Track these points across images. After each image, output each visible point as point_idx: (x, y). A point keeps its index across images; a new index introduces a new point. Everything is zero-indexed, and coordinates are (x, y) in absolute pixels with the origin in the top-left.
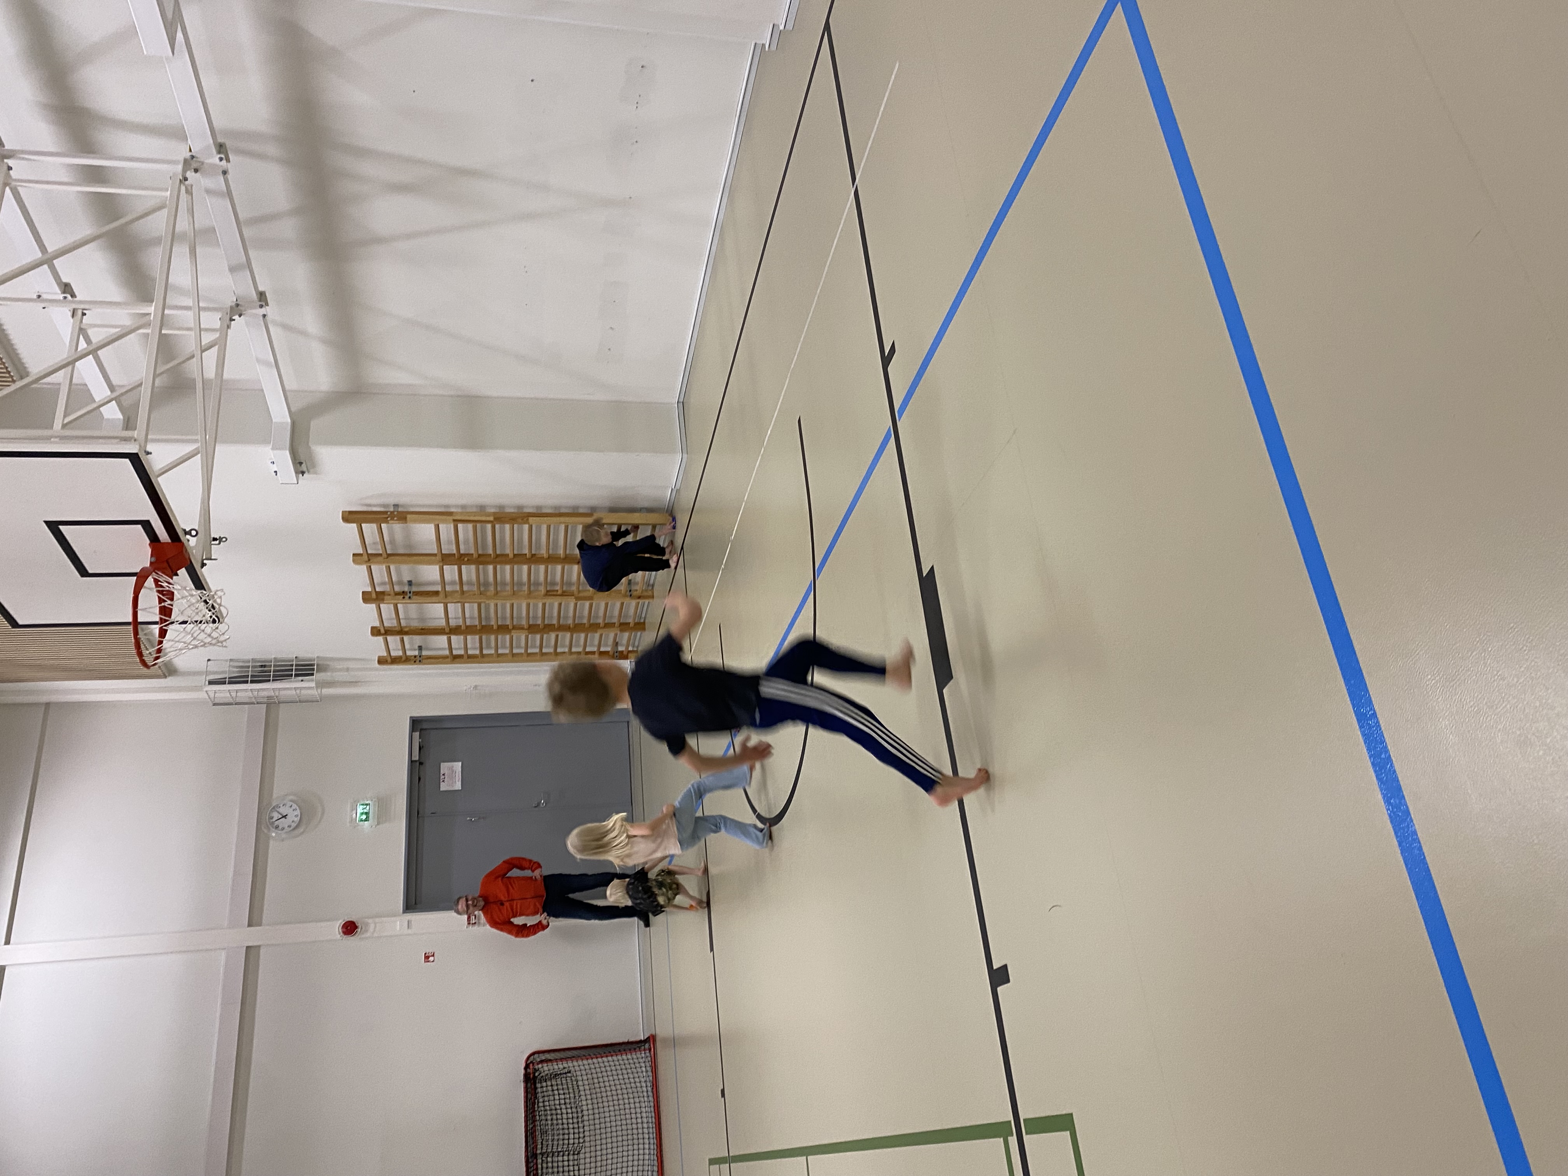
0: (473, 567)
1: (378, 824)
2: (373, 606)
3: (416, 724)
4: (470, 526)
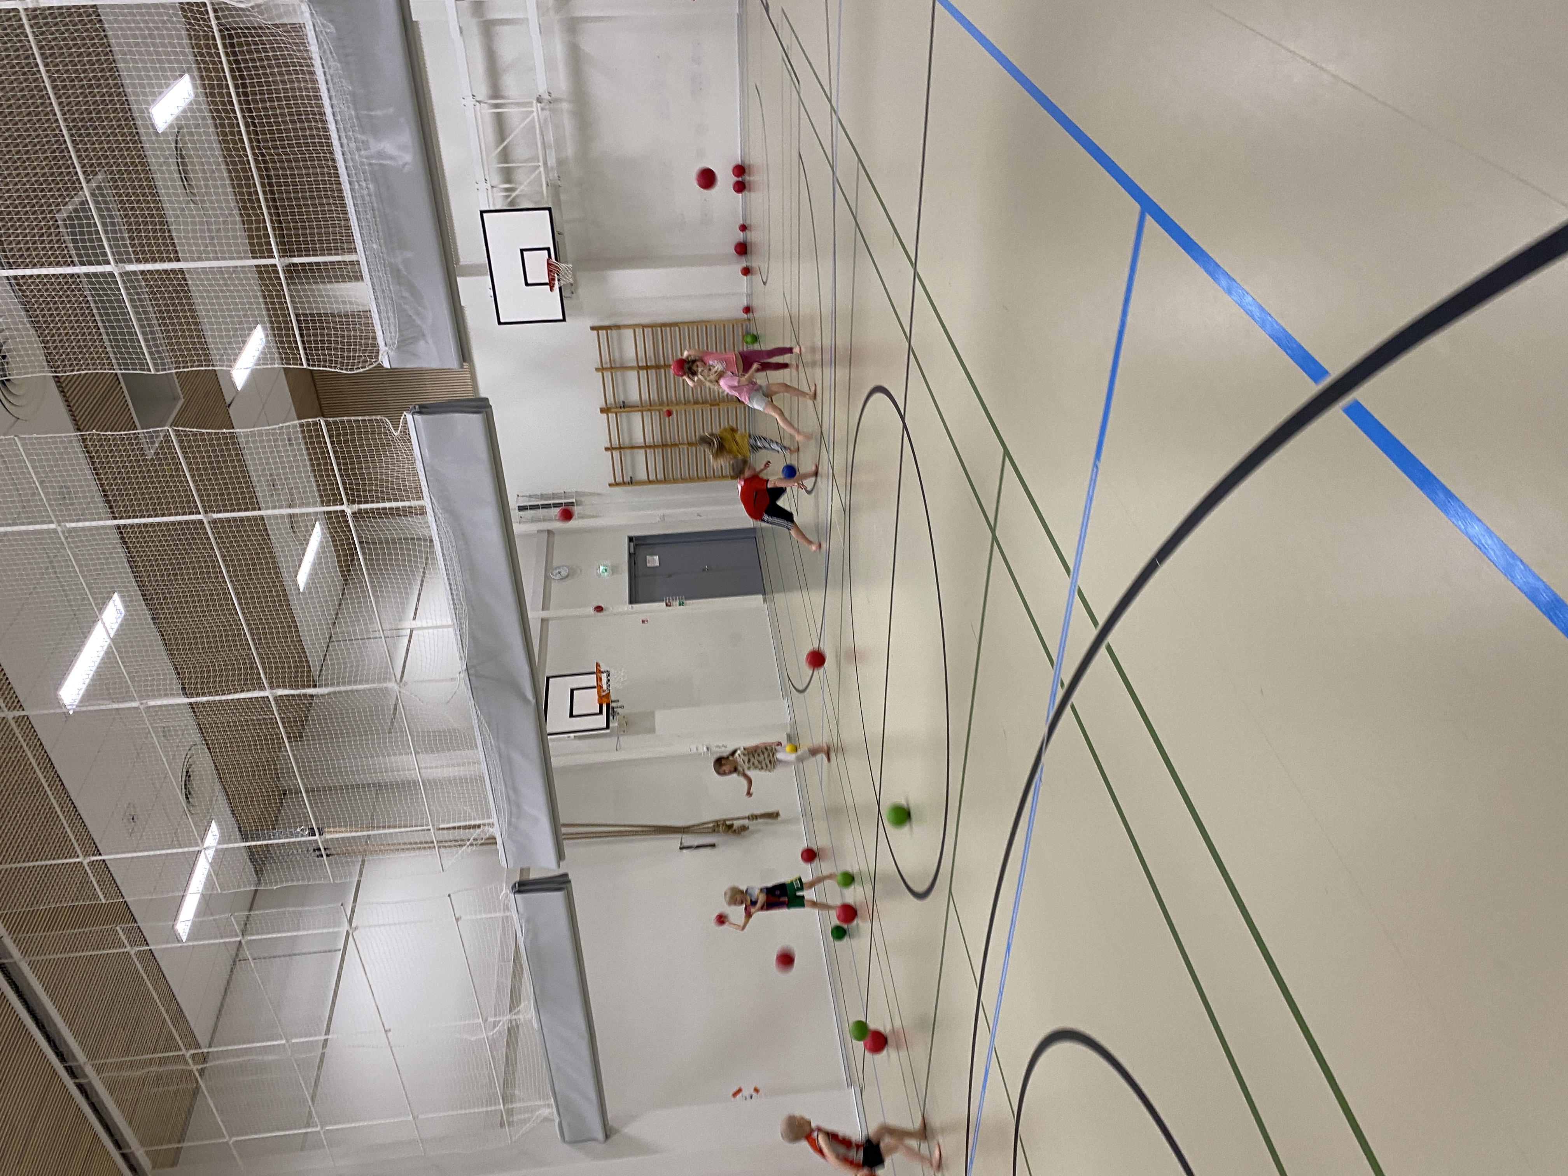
0: (654, 371)
1: (613, 574)
2: (605, 415)
3: (631, 539)
4: (650, 329)
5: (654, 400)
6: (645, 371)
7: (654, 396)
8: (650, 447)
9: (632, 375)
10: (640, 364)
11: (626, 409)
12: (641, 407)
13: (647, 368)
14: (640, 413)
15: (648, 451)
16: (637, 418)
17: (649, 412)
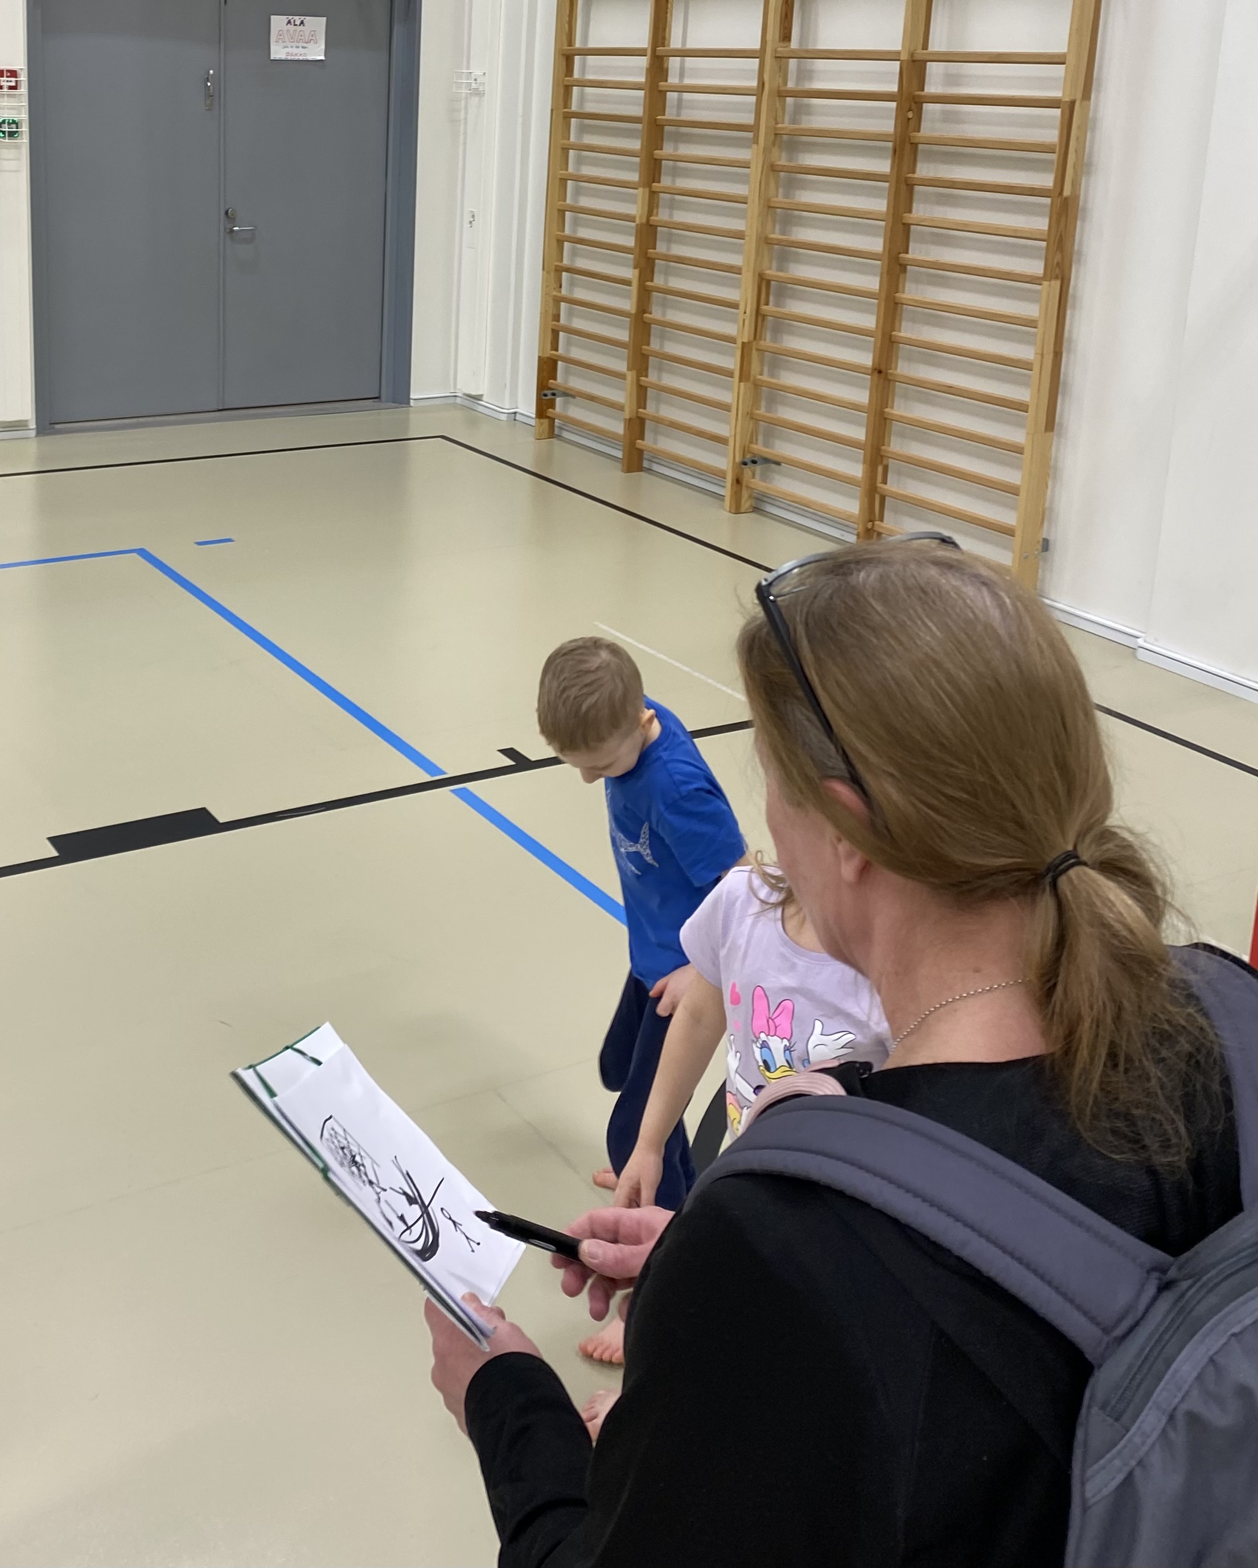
4: (1055, 144)
6: (894, 88)
7: (824, 115)
8: (658, 68)
10: (934, 69)
12: (778, 53)
13: (911, 98)
14: (757, 46)
15: (643, 62)
17: (754, 83)
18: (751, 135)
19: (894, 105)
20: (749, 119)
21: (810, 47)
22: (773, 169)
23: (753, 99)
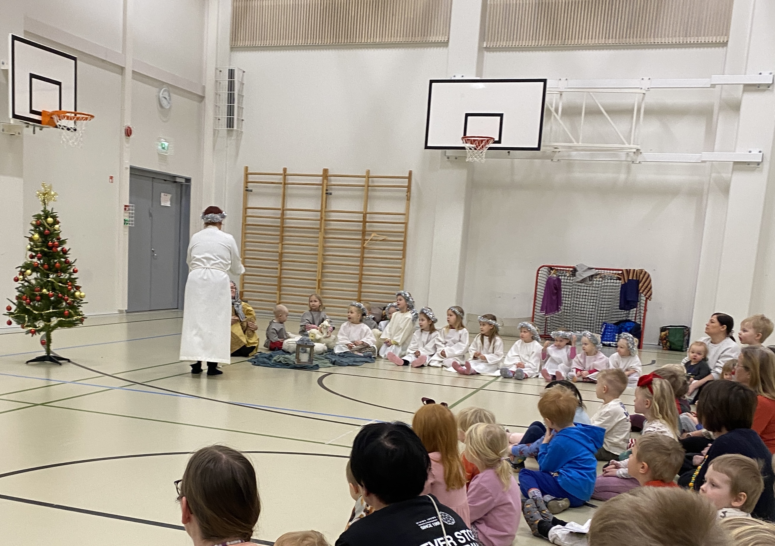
1: (159, 154)
4: (402, 230)
5: (330, 225)
6: (362, 220)
7: (334, 225)
8: (283, 214)
9: (357, 206)
10: (368, 215)
11: (324, 195)
12: (324, 211)
13: (364, 222)
14: (319, 209)
15: (280, 212)
16: (314, 204)
17: (319, 218)
18: (318, 230)
19: (362, 223)
20: (318, 227)
21: (330, 209)
22: (324, 238)
23: (319, 222)
